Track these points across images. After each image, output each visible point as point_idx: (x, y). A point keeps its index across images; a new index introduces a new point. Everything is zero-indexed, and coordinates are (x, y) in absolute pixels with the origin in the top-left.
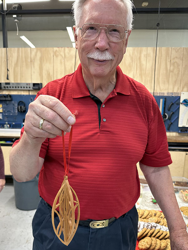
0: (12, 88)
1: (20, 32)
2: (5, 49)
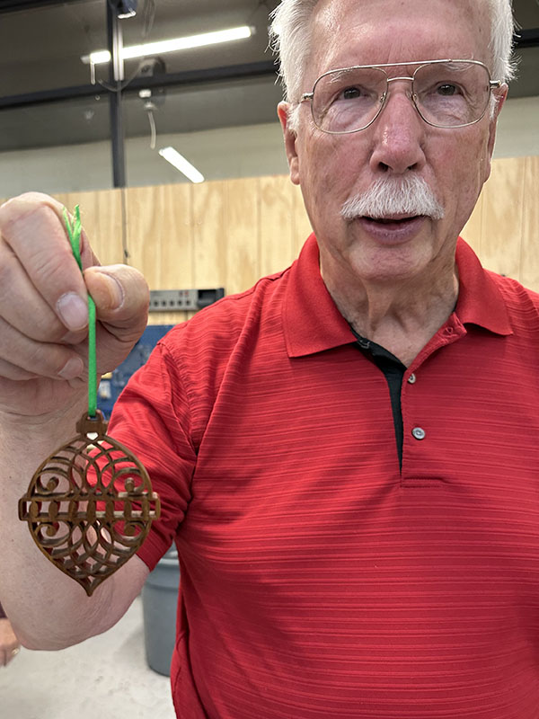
1: (160, 136)
2: (118, 191)
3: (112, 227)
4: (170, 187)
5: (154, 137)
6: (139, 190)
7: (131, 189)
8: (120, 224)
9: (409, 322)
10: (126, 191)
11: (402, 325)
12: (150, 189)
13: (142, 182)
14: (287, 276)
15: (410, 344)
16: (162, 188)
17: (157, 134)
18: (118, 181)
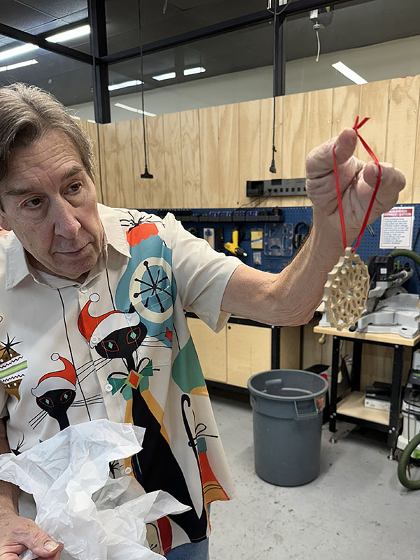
0: (284, 193)
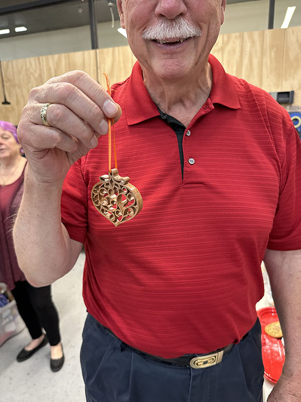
1: (116, 22)
2: (94, 51)
3: (92, 70)
4: (121, 48)
5: (113, 22)
6: (105, 50)
7: (101, 50)
8: (95, 68)
9: (187, 103)
10: (98, 50)
11: (184, 105)
12: (110, 49)
13: (107, 46)
14: (128, 82)
15: (188, 116)
16: (116, 49)
17: (115, 20)
18: (95, 46)
